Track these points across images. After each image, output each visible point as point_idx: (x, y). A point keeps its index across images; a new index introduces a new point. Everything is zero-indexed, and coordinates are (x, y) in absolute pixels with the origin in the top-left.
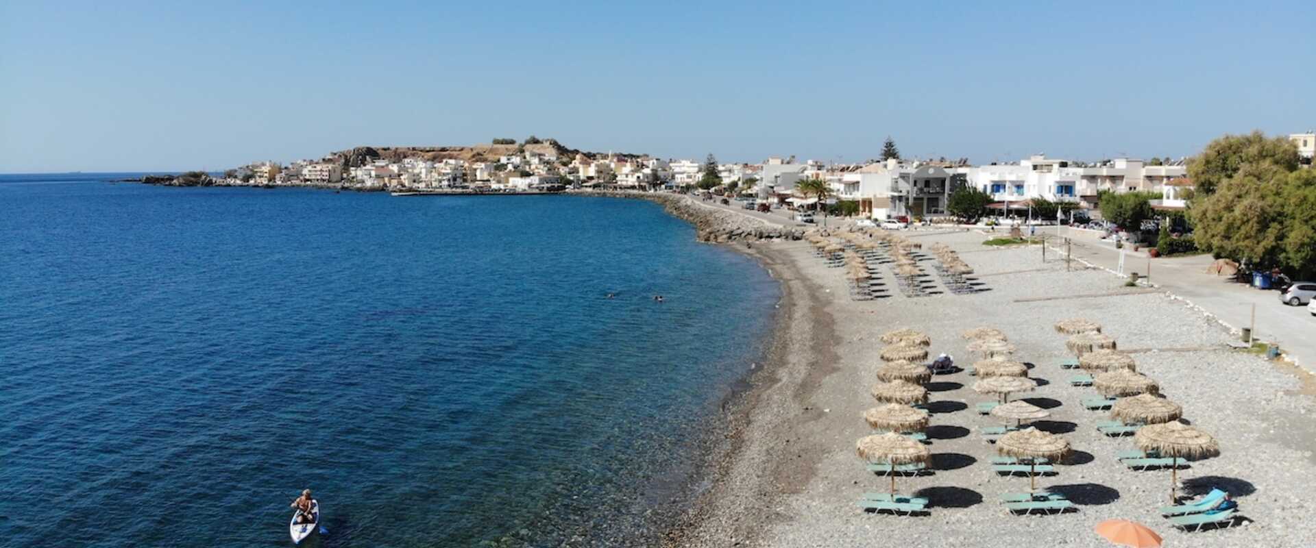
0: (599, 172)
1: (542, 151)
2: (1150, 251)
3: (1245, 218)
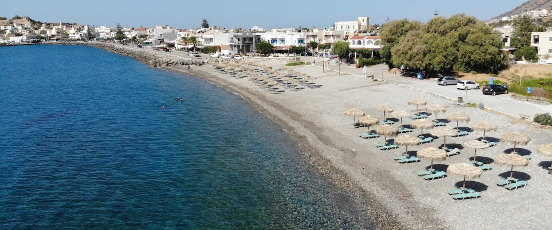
0: (58, 32)
1: (22, 23)
2: (357, 66)
3: (418, 53)
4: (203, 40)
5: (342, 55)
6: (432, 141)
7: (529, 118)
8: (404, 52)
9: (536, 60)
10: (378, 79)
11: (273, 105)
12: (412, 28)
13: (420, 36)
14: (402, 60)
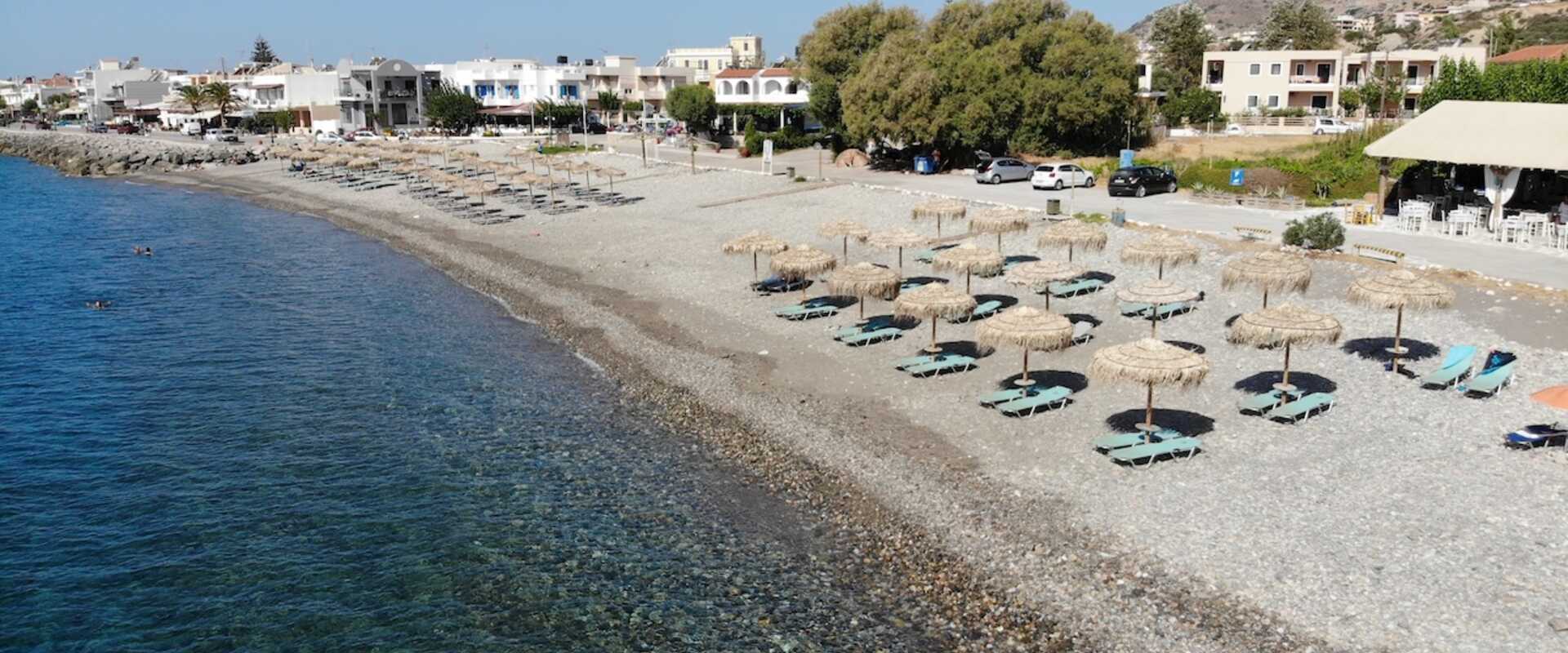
2: (741, 150)
3: (917, 94)
4: (253, 94)
5: (695, 120)
6: (998, 310)
7: (1268, 237)
8: (878, 94)
9: (1219, 124)
10: (808, 178)
11: (485, 254)
12: (893, 26)
13: (919, 48)
14: (873, 119)
